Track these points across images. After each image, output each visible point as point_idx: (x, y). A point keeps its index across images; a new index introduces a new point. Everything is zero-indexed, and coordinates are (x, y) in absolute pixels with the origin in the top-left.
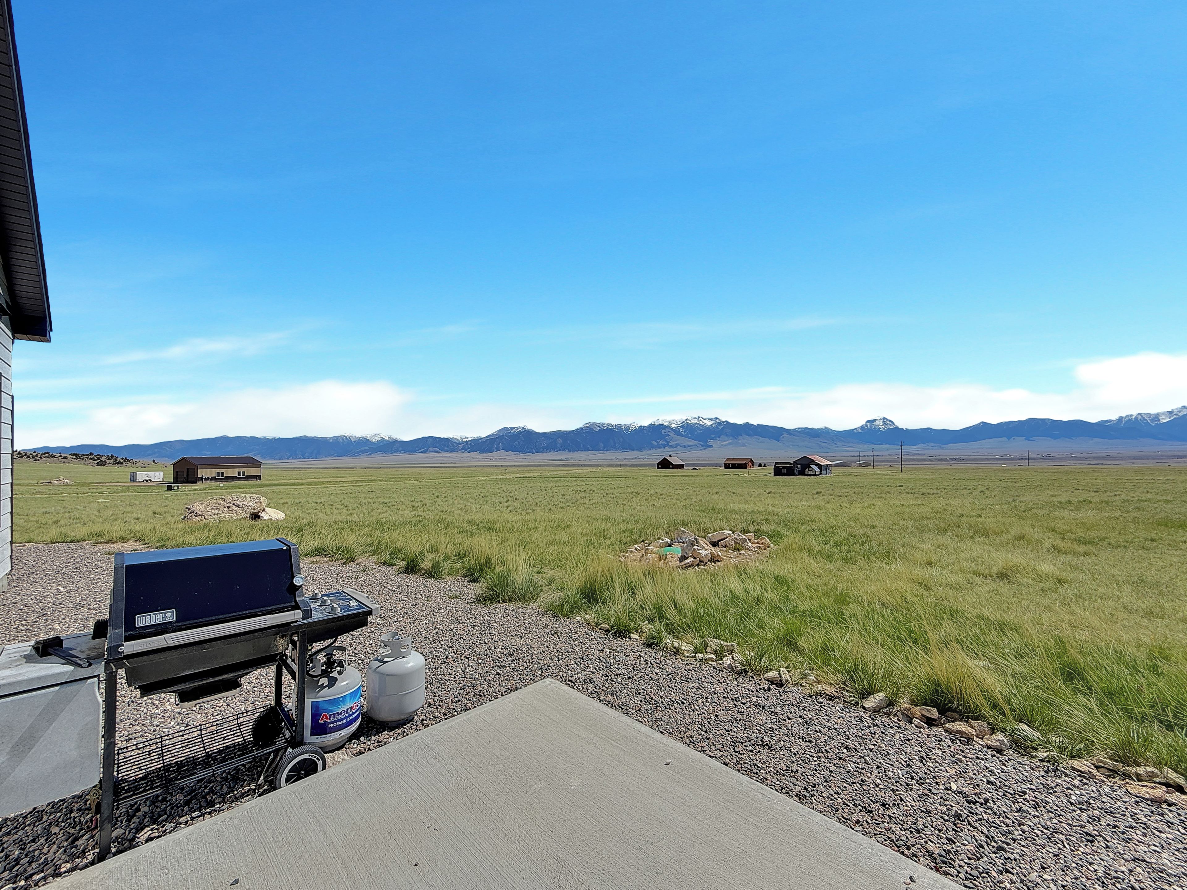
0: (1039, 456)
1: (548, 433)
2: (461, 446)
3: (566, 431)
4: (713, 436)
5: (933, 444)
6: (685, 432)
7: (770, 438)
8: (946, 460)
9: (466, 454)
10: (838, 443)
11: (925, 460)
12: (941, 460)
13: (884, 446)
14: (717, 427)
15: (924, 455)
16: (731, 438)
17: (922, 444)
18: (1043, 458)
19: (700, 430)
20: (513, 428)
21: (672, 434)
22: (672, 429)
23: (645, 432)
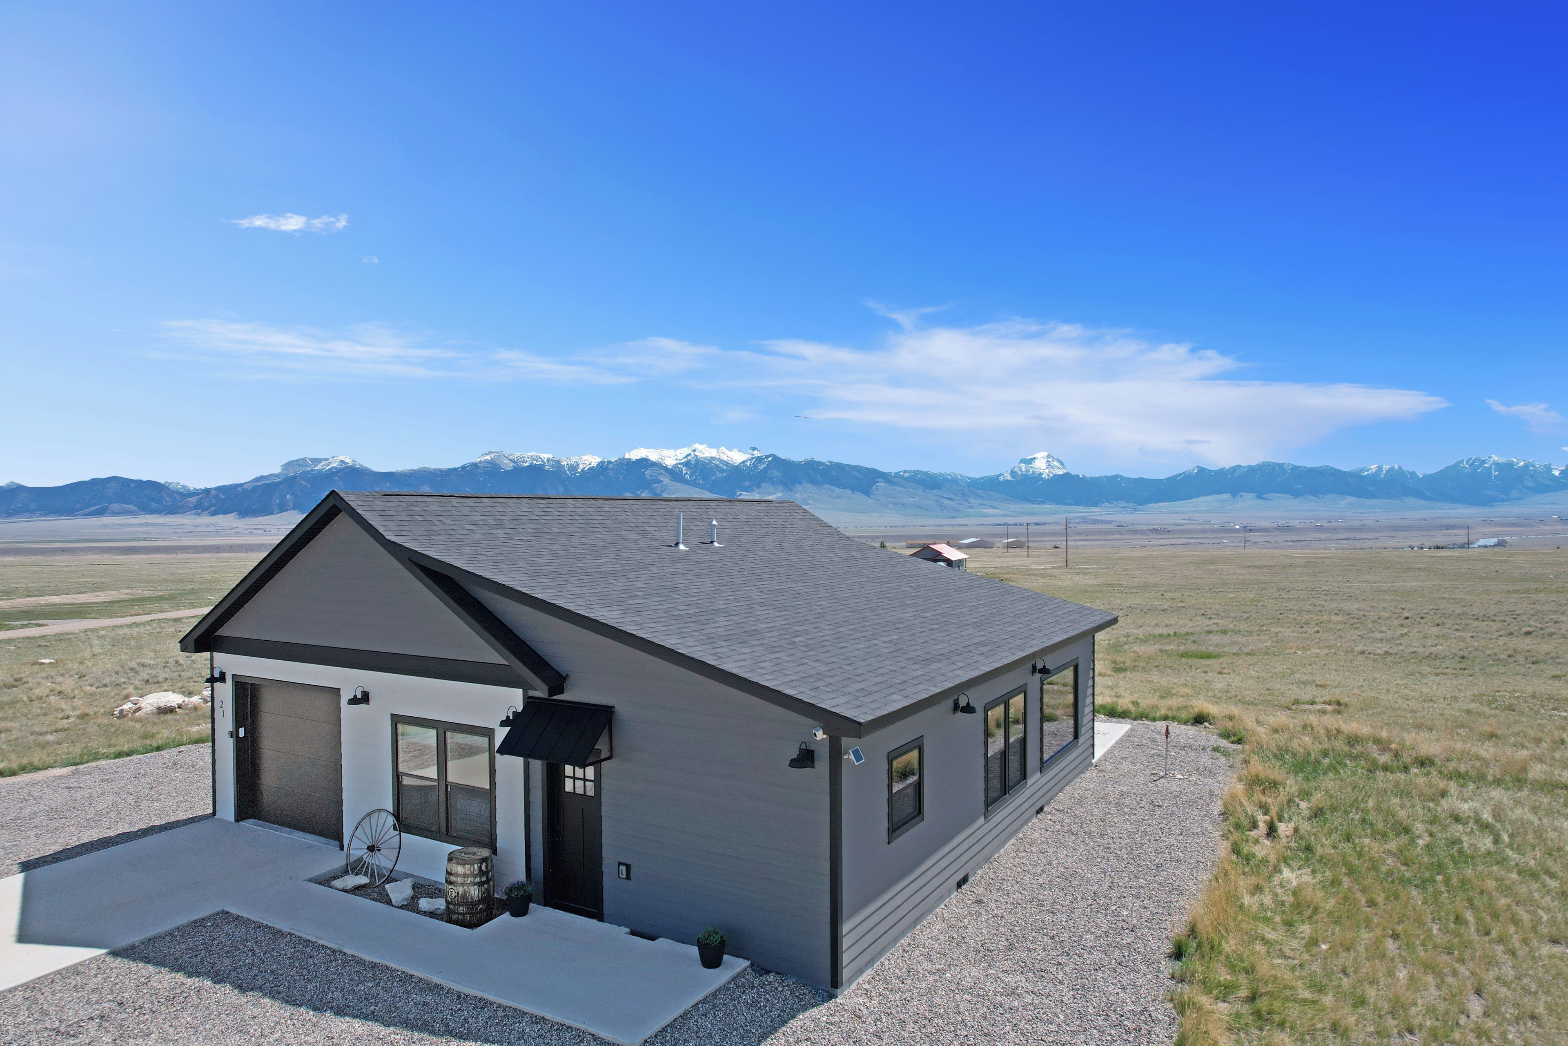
0: (1275, 525)
1: (400, 473)
2: (193, 500)
3: (441, 471)
4: (747, 484)
5: (1124, 504)
6: (691, 475)
7: (854, 488)
8: (1142, 532)
9: (205, 520)
10: (972, 500)
11: (1112, 532)
12: (1135, 532)
13: (1047, 507)
14: (755, 466)
15: (1110, 522)
16: (781, 488)
17: (1106, 504)
18: (1279, 529)
19: (723, 471)
20: (317, 461)
21: (666, 480)
22: (666, 468)
23: (611, 473)
